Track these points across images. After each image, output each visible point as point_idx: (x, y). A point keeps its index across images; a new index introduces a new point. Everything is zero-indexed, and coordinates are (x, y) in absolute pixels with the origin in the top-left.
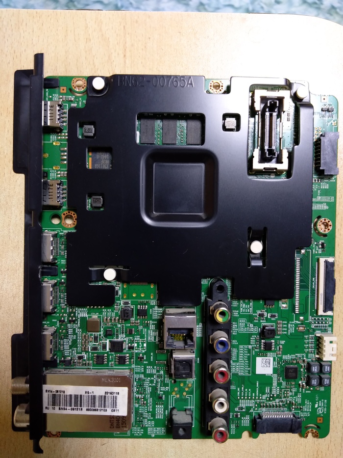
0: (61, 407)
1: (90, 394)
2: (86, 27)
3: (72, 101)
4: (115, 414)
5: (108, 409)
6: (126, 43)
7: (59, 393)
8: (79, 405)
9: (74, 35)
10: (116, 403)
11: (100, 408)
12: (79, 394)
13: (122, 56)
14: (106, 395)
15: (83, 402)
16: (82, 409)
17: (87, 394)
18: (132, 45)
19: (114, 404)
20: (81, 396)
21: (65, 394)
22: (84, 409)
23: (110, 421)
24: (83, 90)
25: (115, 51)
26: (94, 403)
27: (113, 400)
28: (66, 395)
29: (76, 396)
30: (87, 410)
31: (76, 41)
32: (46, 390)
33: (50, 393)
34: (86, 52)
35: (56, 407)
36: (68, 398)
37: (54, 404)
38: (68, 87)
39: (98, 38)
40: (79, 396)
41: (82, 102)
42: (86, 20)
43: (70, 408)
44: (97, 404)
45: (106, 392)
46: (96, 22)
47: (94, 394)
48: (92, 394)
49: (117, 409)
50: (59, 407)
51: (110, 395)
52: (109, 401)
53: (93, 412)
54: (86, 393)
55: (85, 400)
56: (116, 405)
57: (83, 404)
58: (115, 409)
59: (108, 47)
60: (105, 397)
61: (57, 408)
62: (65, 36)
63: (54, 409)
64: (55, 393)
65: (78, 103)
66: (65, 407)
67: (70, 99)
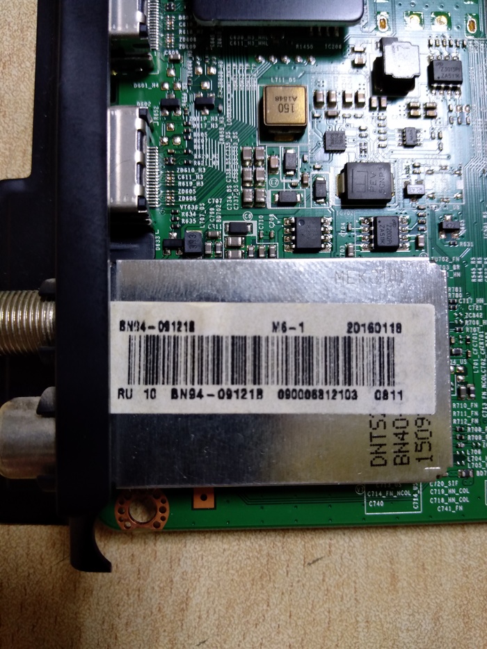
0: (178, 387)
1: (290, 334)
4: (390, 408)
5: (361, 390)
7: (171, 333)
8: (249, 377)
10: (391, 364)
11: (331, 388)
12: (250, 333)
14: (353, 335)
15: (263, 364)
16: (260, 392)
17: (280, 334)
19: (385, 369)
20: (257, 340)
21: (197, 333)
22: (271, 390)
23: (371, 437)
26: (309, 369)
27: (381, 355)
28: (201, 338)
29: (238, 343)
30: (282, 394)
32: (122, 323)
33: (136, 334)
35: (159, 387)
36: (209, 348)
37: (151, 376)
40: (249, 342)
43: (214, 389)
44: (319, 370)
45: (350, 325)
47: (306, 334)
48: (298, 333)
49: (397, 389)
50: (170, 387)
51: (367, 335)
52: (364, 360)
53: (304, 401)
54: (275, 328)
55: (272, 357)
56: (391, 374)
57: (263, 372)
58: (390, 389)
60: (348, 342)
61: (163, 390)
63: (151, 395)
64: (155, 332)
66: (197, 387)
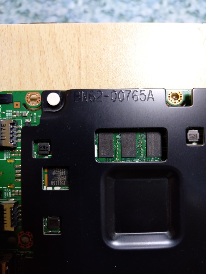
2: (40, 40)
3: (26, 116)
6: (80, 55)
9: (28, 48)
13: (77, 67)
18: (87, 57)
24: (37, 104)
25: (70, 63)
31: (30, 54)
34: (40, 64)
38: (22, 102)
39: (52, 50)
41: (37, 118)
42: (39, 33)
46: (49, 35)
59: (63, 59)
62: (19, 49)
65: (32, 119)
67: (23, 115)
